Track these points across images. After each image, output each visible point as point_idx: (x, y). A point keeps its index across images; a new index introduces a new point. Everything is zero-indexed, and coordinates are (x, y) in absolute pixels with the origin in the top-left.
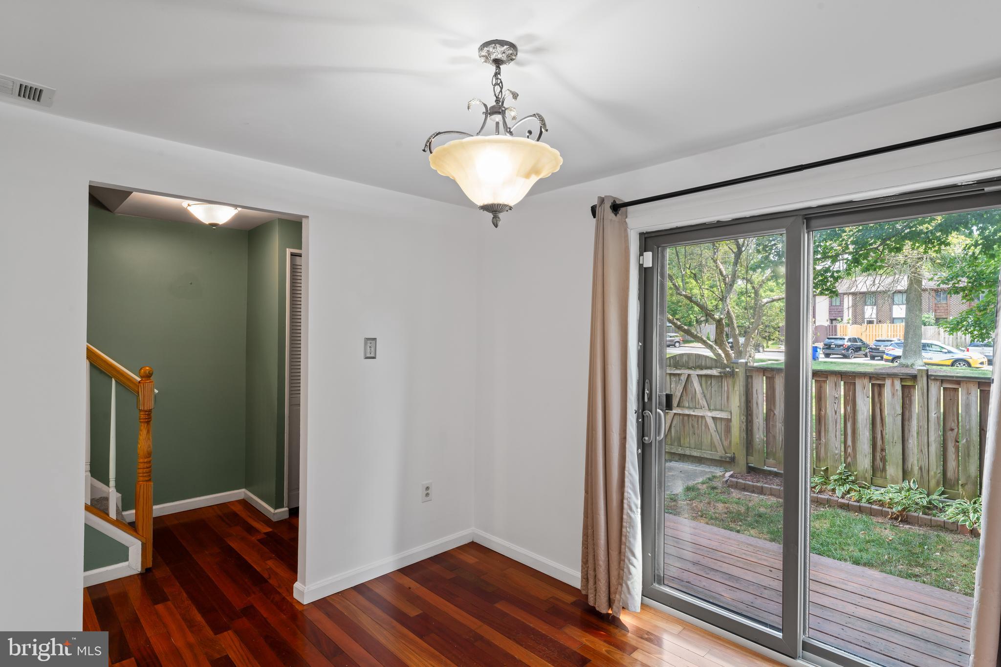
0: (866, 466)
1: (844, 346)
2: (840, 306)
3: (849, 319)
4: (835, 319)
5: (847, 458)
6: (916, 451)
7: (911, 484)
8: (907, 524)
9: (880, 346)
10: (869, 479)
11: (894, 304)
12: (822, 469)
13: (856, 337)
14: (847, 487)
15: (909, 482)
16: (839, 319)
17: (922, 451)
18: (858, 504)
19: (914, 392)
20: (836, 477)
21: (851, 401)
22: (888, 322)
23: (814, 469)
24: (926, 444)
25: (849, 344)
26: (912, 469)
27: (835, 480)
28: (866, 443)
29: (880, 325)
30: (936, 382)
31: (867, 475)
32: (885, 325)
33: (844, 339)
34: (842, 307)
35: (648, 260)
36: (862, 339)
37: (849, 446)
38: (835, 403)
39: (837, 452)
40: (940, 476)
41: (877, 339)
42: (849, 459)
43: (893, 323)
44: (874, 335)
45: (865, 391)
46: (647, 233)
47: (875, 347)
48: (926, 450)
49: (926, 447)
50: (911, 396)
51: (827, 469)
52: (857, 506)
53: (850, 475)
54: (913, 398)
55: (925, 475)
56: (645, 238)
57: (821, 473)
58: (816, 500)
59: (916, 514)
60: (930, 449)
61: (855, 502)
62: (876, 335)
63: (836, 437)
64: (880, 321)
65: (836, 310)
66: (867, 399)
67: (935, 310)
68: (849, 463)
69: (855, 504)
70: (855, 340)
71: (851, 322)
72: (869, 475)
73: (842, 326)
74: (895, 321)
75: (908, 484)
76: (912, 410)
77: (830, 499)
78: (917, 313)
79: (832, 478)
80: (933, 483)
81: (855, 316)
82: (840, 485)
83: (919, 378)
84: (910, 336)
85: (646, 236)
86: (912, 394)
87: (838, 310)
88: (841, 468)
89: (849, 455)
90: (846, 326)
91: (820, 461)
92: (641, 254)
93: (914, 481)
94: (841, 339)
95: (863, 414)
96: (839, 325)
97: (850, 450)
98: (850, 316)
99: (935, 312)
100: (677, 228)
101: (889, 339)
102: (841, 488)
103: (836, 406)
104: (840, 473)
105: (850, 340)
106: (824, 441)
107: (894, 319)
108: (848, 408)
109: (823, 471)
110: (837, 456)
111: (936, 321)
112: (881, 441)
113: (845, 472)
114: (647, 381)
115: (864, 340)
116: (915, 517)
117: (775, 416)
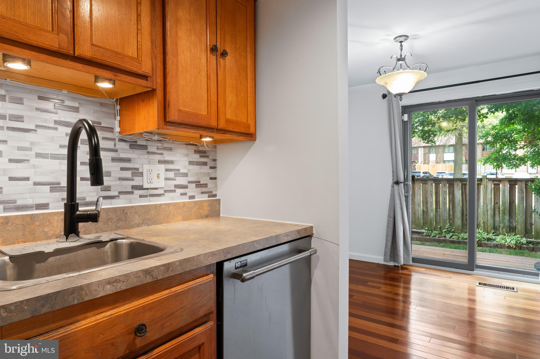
0: (459, 224)
1: (421, 176)
2: (417, 154)
3: (422, 161)
4: (414, 162)
5: (450, 221)
6: (482, 215)
7: (480, 230)
8: (481, 247)
9: (439, 176)
10: (460, 230)
11: (445, 153)
12: (438, 227)
13: (427, 171)
14: (451, 234)
15: (479, 230)
16: (416, 161)
17: (484, 214)
18: (459, 240)
19: (481, 187)
20: (446, 230)
21: (452, 193)
22: (442, 162)
23: (434, 227)
24: (486, 211)
25: (423, 175)
26: (480, 223)
27: (445, 232)
28: (459, 212)
29: (438, 164)
30: (490, 181)
31: (459, 228)
32: (440, 164)
33: (420, 172)
34: (418, 155)
35: (406, 117)
36: (429, 172)
37: (451, 215)
38: (444, 194)
39: (445, 218)
40: (492, 225)
41: (438, 172)
42: (451, 221)
43: (444, 163)
44: (435, 170)
45: (458, 187)
46: (405, 106)
47: (437, 176)
48: (486, 213)
49: (486, 212)
50: (479, 188)
51: (441, 227)
52: (458, 241)
53: (452, 229)
54: (480, 189)
55: (486, 225)
56: (404, 108)
57: (438, 229)
58: (439, 241)
59: (484, 242)
60: (488, 213)
61: (457, 239)
62: (436, 170)
63: (445, 211)
64: (438, 163)
65: (414, 156)
66: (459, 191)
67: (466, 156)
68: (451, 223)
69: (457, 240)
70: (426, 173)
71: (422, 163)
72: (460, 228)
73: (418, 166)
74: (445, 162)
75: (478, 230)
76: (480, 195)
77: (445, 239)
78: (460, 156)
79: (443, 231)
80: (489, 228)
81: (425, 160)
82: (447, 234)
83: (483, 180)
84: (457, 169)
85: (405, 107)
86: (480, 188)
87: (416, 156)
88: (447, 226)
89: (451, 219)
90: (420, 165)
91: (437, 223)
92: (403, 115)
93: (481, 229)
94: (419, 172)
95: (458, 198)
96: (417, 165)
97: (451, 217)
98: (422, 160)
99: (465, 157)
100: (420, 104)
101: (444, 172)
102: (448, 235)
103: (445, 195)
104: (447, 228)
105: (424, 173)
106: (439, 213)
107: (445, 161)
108: (451, 196)
109: (439, 228)
110: (445, 221)
111: (466, 162)
112: (466, 211)
113: (449, 227)
114: (406, 169)
115: (430, 173)
116: (484, 243)
117: (415, 203)
